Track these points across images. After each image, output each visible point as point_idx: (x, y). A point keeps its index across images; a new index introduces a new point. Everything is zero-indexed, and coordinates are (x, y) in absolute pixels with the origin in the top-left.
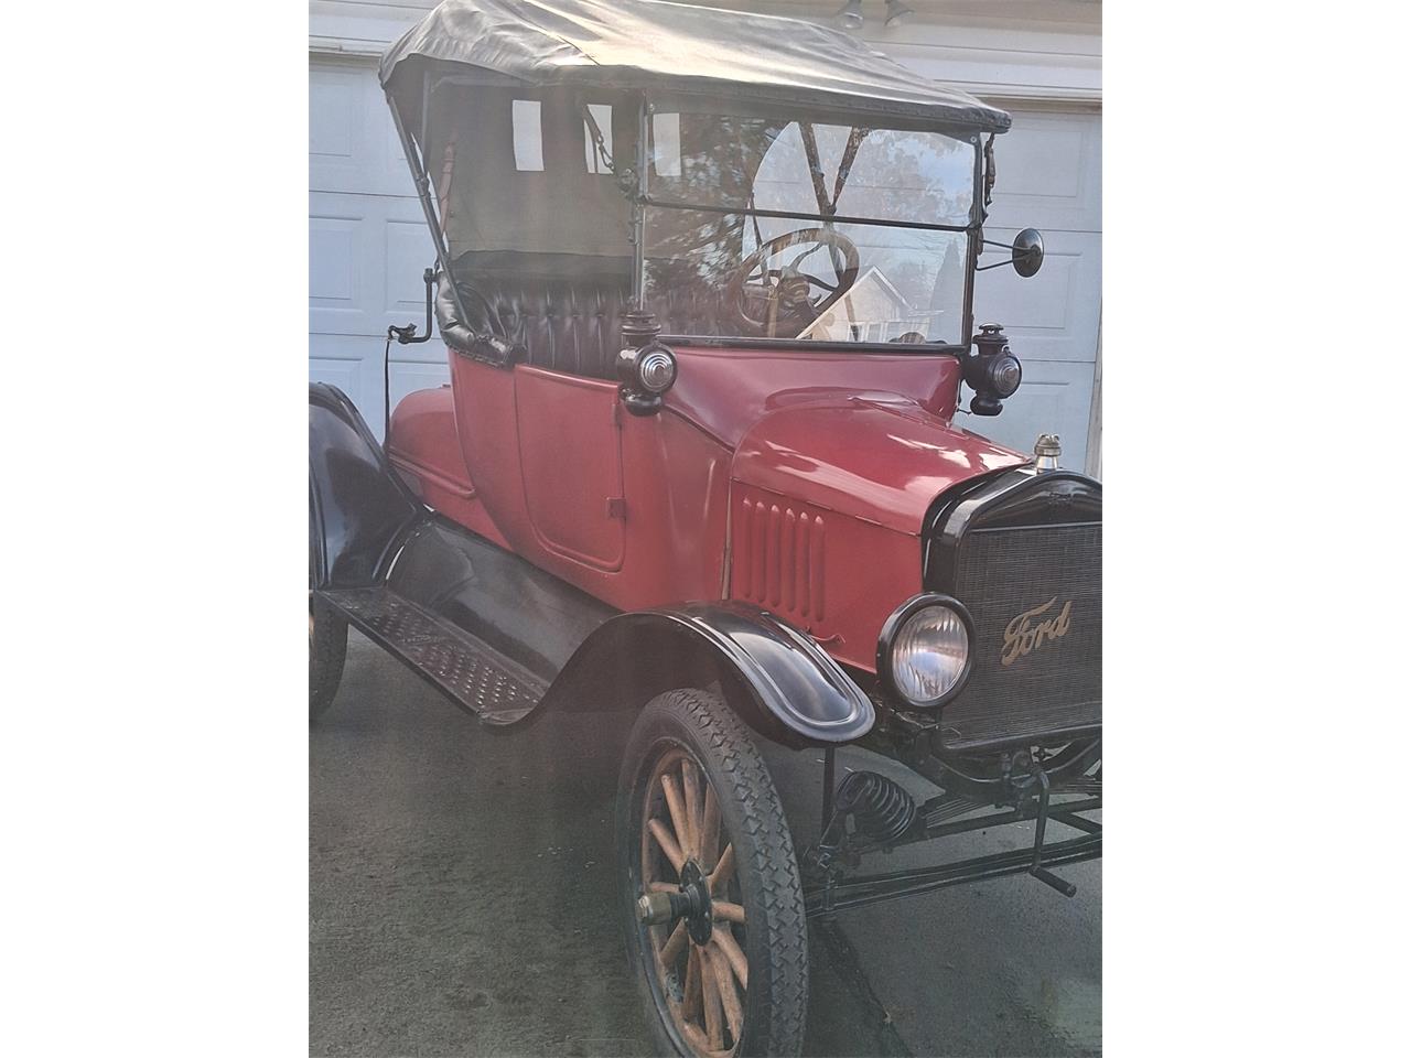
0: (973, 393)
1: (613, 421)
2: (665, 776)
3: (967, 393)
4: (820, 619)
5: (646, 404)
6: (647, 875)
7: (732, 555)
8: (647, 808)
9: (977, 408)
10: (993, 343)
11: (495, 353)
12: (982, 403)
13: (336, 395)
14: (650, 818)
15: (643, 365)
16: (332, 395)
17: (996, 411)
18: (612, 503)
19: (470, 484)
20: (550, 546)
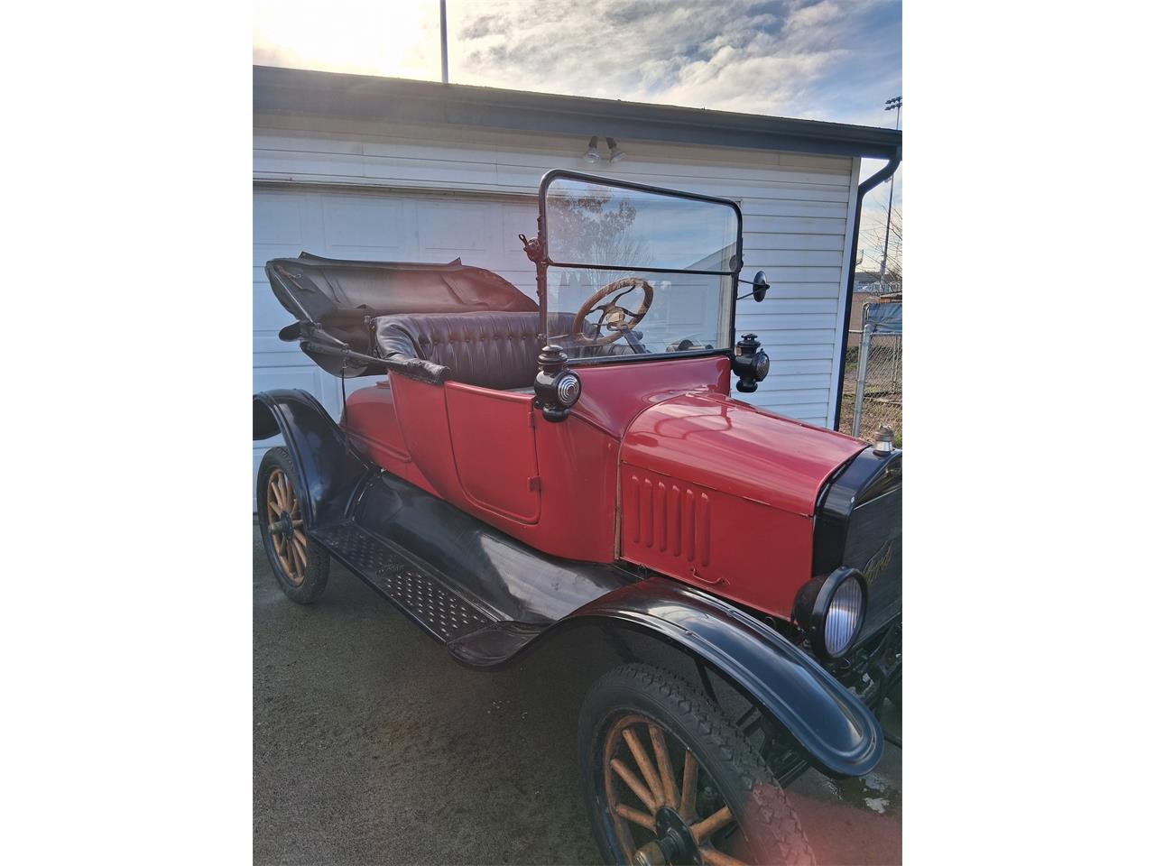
0: (738, 379)
1: (529, 424)
2: (626, 731)
3: (735, 379)
4: (705, 565)
5: (559, 413)
6: (611, 800)
7: (622, 513)
8: (608, 750)
9: (740, 388)
10: (750, 346)
11: (428, 374)
12: (745, 385)
13: (306, 397)
14: (611, 759)
15: (559, 387)
16: (305, 399)
17: (753, 389)
18: (532, 481)
19: (407, 454)
20: (477, 502)
